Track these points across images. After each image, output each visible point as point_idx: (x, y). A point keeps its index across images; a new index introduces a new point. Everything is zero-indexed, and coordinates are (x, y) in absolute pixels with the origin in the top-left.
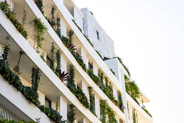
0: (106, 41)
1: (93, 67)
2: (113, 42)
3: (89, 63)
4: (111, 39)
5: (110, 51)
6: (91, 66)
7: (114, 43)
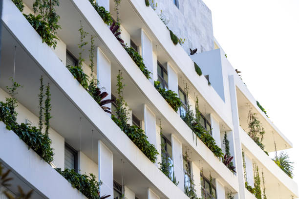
0: (194, 9)
1: (166, 73)
2: (209, 11)
3: (159, 64)
4: (204, 5)
5: (203, 32)
6: (163, 70)
7: (211, 13)
